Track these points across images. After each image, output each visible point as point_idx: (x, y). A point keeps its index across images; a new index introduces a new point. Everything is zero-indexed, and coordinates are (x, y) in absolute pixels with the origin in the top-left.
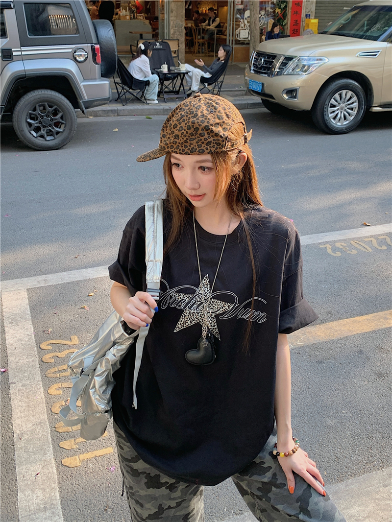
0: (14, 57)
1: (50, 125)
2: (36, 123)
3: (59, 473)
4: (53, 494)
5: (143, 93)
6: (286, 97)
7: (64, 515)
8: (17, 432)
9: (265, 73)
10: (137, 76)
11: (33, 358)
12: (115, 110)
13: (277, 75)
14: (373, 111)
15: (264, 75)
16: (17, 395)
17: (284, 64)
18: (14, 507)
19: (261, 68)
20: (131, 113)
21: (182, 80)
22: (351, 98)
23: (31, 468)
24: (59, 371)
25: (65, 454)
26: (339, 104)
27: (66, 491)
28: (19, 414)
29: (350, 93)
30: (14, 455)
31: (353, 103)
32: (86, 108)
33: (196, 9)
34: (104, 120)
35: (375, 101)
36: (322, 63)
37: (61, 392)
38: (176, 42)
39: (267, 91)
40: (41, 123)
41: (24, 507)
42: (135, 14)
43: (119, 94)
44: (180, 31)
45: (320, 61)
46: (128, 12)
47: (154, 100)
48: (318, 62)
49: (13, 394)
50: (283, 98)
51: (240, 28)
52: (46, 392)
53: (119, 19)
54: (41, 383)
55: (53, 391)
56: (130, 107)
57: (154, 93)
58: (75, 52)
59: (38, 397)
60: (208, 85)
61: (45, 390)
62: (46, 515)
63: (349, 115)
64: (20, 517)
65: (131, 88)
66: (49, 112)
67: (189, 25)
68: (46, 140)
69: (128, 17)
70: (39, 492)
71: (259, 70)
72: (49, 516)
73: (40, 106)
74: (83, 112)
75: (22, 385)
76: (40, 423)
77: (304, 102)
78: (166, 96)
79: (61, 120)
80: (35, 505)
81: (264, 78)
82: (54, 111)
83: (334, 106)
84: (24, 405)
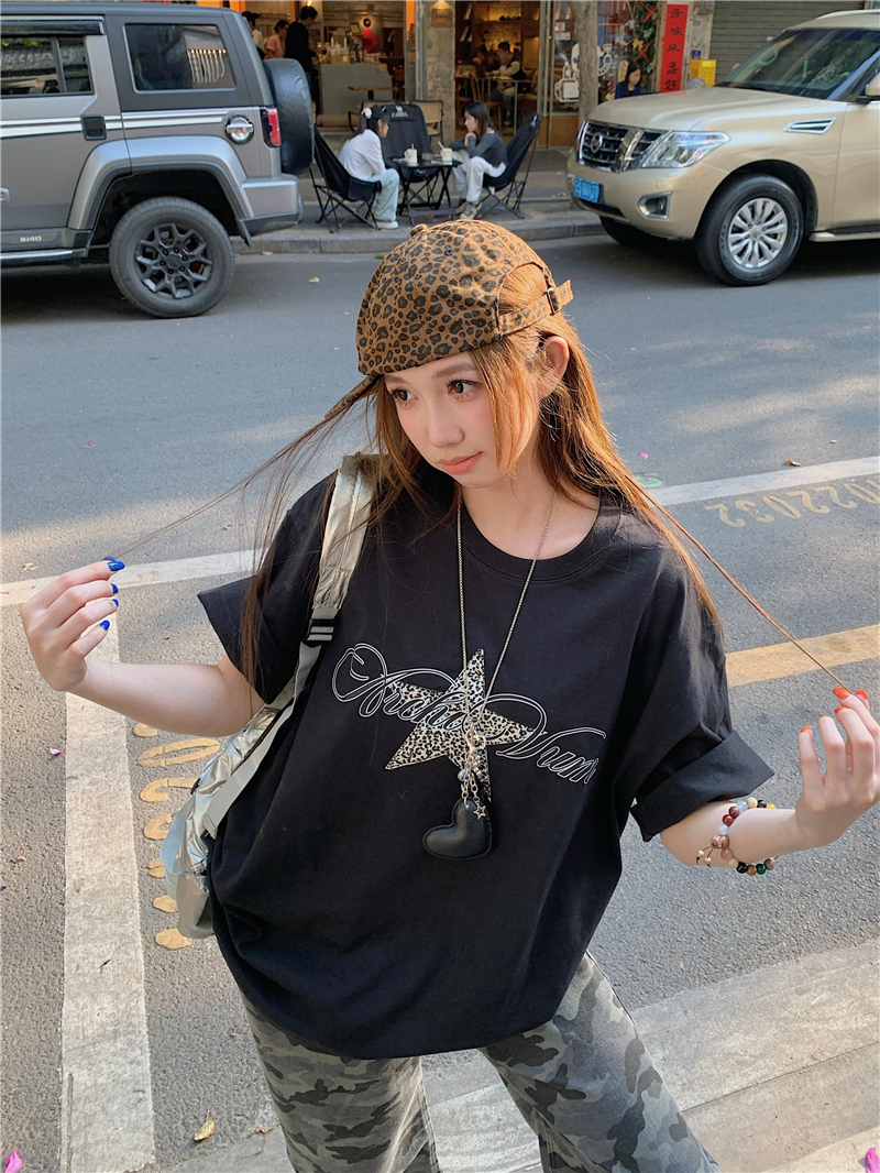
0: (108, 133)
1: (182, 269)
2: (155, 265)
3: (148, 960)
4: (132, 1004)
5: (370, 206)
6: (644, 211)
7: (151, 1047)
8: (72, 876)
9: (606, 165)
10: (358, 172)
11: (116, 728)
12: (315, 242)
13: (630, 168)
14: (817, 240)
15: (603, 168)
16: (79, 803)
17: (642, 147)
18: (54, 1030)
19: (597, 155)
20: (347, 249)
21: (445, 180)
22: (773, 214)
23: (93, 950)
24: (166, 755)
25: (162, 922)
26: (750, 226)
27: (161, 997)
28: (79, 840)
29: (771, 205)
30: (63, 924)
31: (777, 224)
32: (252, 234)
33: (480, 43)
34: (294, 260)
35: (820, 220)
36: (717, 145)
37: (166, 796)
38: (437, 107)
39: (609, 201)
40: (165, 264)
41: (73, 1029)
42: (360, 52)
43: (323, 209)
44: (447, 83)
45: (713, 141)
46: (346, 48)
47: (390, 221)
48: (708, 141)
49: (71, 799)
50: (639, 215)
51: (564, 79)
52: (136, 795)
53: (329, 62)
54: (128, 778)
55: (149, 794)
56: (345, 236)
57: (389, 207)
58: (229, 123)
59: (121, 807)
60: (496, 190)
61: (134, 791)
62: (116, 1047)
63: (770, 247)
64: (64, 1050)
65: (346, 198)
66: (179, 242)
67: (466, 74)
68: (175, 298)
69: (345, 59)
70: (106, 1000)
71: (594, 159)
72: (121, 1050)
73: (162, 230)
74: (246, 242)
75: (91, 783)
76: (120, 859)
77: (681, 221)
78: (413, 213)
79: (203, 259)
80: (95, 1027)
81: (604, 174)
82: (189, 241)
83: (740, 231)
84: (91, 822)
